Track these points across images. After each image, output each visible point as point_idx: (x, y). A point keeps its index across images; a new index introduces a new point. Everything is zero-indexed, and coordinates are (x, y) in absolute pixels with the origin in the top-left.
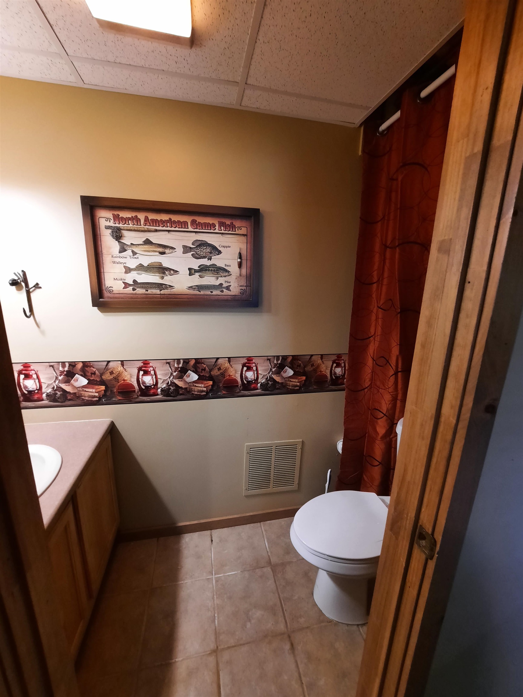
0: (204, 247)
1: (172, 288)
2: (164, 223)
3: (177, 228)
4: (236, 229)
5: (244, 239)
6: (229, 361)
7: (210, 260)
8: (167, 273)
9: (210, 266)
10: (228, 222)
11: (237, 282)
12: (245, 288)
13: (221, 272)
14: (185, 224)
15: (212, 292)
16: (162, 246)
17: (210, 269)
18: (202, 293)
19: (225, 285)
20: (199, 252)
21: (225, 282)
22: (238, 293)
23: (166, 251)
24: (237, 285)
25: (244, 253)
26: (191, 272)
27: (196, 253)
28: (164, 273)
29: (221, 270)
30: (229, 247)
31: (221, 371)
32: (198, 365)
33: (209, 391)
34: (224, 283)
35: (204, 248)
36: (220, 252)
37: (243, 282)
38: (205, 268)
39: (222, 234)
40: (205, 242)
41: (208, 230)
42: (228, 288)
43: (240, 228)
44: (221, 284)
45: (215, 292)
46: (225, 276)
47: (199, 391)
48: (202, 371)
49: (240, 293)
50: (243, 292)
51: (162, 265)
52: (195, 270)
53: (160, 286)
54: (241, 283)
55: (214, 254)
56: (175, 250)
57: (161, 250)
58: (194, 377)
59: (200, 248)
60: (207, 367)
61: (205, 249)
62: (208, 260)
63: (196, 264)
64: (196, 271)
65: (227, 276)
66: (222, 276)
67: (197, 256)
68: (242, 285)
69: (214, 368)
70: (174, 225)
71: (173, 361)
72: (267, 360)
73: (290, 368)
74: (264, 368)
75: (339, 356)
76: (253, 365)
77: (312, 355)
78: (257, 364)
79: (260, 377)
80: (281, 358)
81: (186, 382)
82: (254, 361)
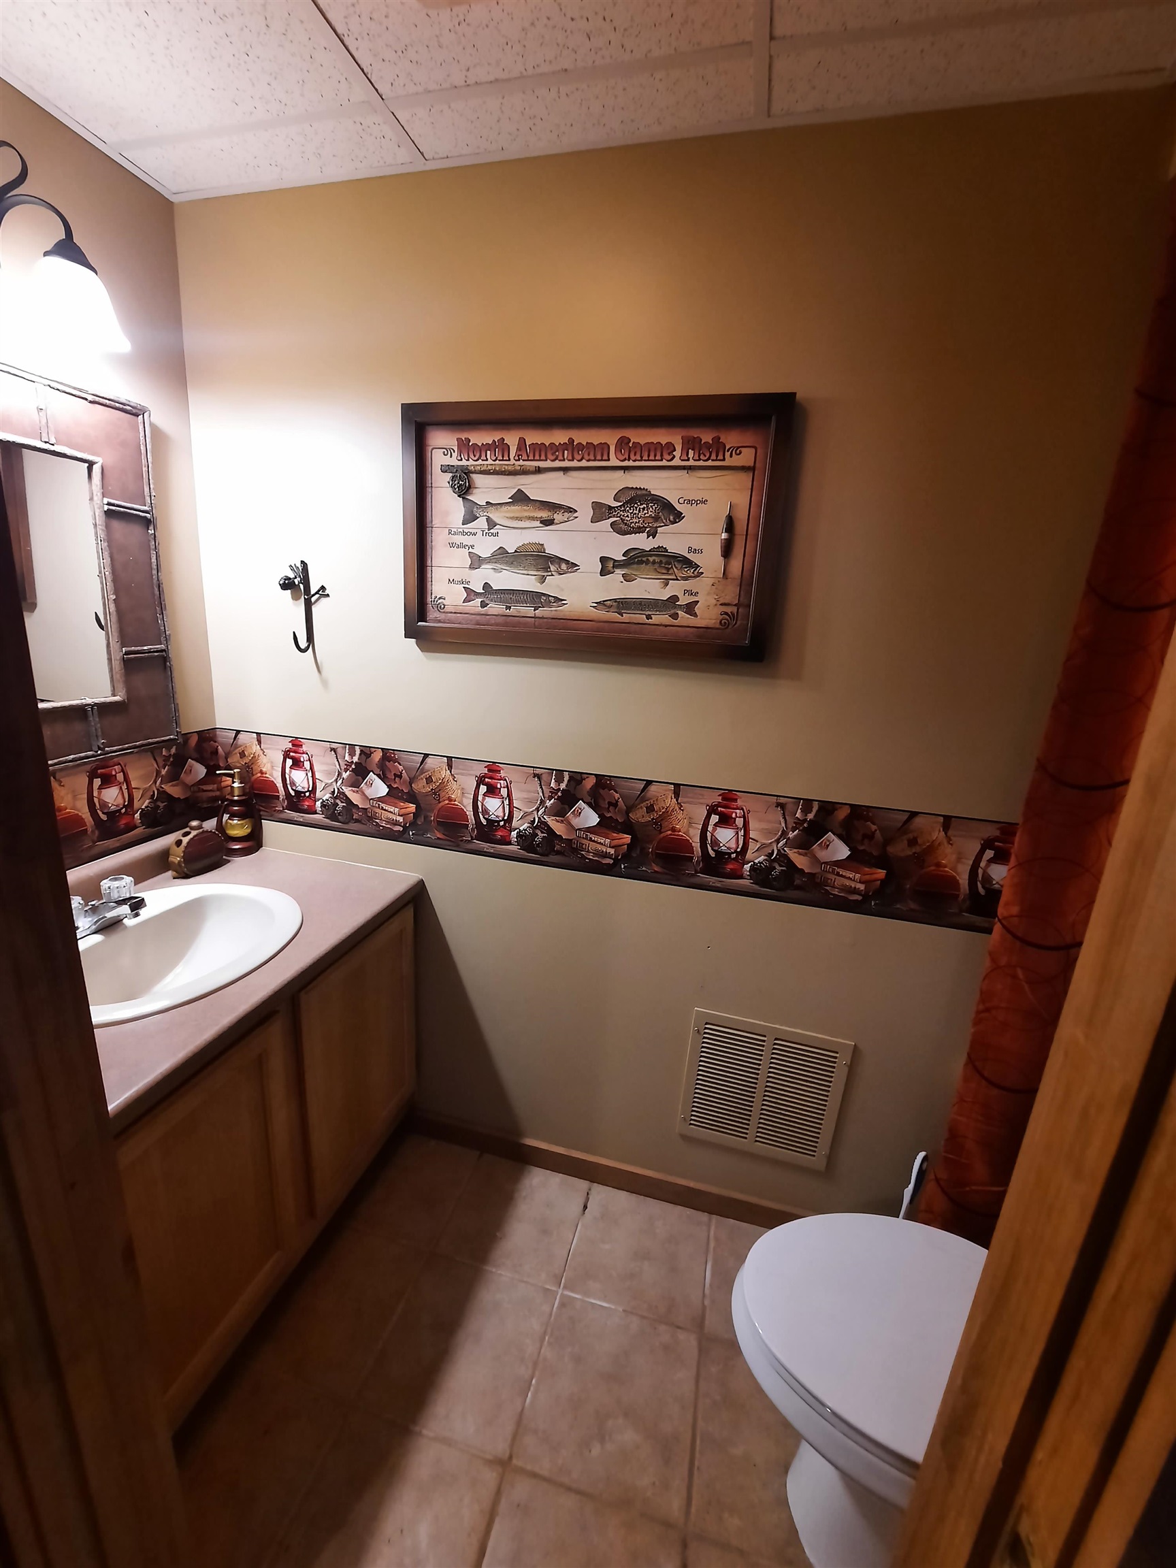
0: (641, 504)
1: (560, 603)
2: (558, 450)
3: (584, 460)
4: (728, 454)
5: (746, 479)
6: (677, 794)
7: (654, 538)
8: (552, 568)
9: (650, 551)
10: (707, 437)
11: (714, 593)
12: (735, 609)
13: (676, 568)
14: (601, 450)
15: (649, 617)
16: (548, 506)
17: (651, 559)
18: (626, 617)
19: (684, 600)
20: (628, 516)
21: (686, 591)
22: (714, 621)
23: (556, 516)
24: (714, 602)
25: (741, 516)
26: (607, 566)
27: (621, 519)
28: (547, 569)
29: (675, 563)
30: (704, 502)
31: (655, 815)
32: (601, 791)
34: (680, 595)
35: (642, 507)
36: (678, 516)
37: (731, 593)
38: (639, 557)
39: (690, 468)
40: (644, 492)
41: (655, 460)
42: (690, 608)
43: (737, 450)
44: (674, 598)
45: (657, 618)
46: (686, 579)
47: (597, 853)
48: (609, 808)
49: (721, 622)
50: (727, 620)
51: (544, 550)
52: (615, 561)
53: (535, 598)
54: (726, 595)
55: (664, 521)
56: (575, 515)
57: (545, 514)
58: (591, 818)
59: (633, 507)
60: (621, 799)
61: (644, 509)
62: (648, 537)
63: (618, 546)
64: (617, 565)
65: (691, 577)
66: (679, 578)
67: (622, 526)
68: (726, 602)
69: (639, 804)
70: (579, 453)
71: (548, 773)
72: (777, 807)
73: (840, 837)
74: (764, 826)
75: (1008, 830)
76: (736, 814)
77: (914, 814)
78: (749, 811)
79: (752, 847)
80: (816, 807)
81: (572, 826)
82: (739, 803)
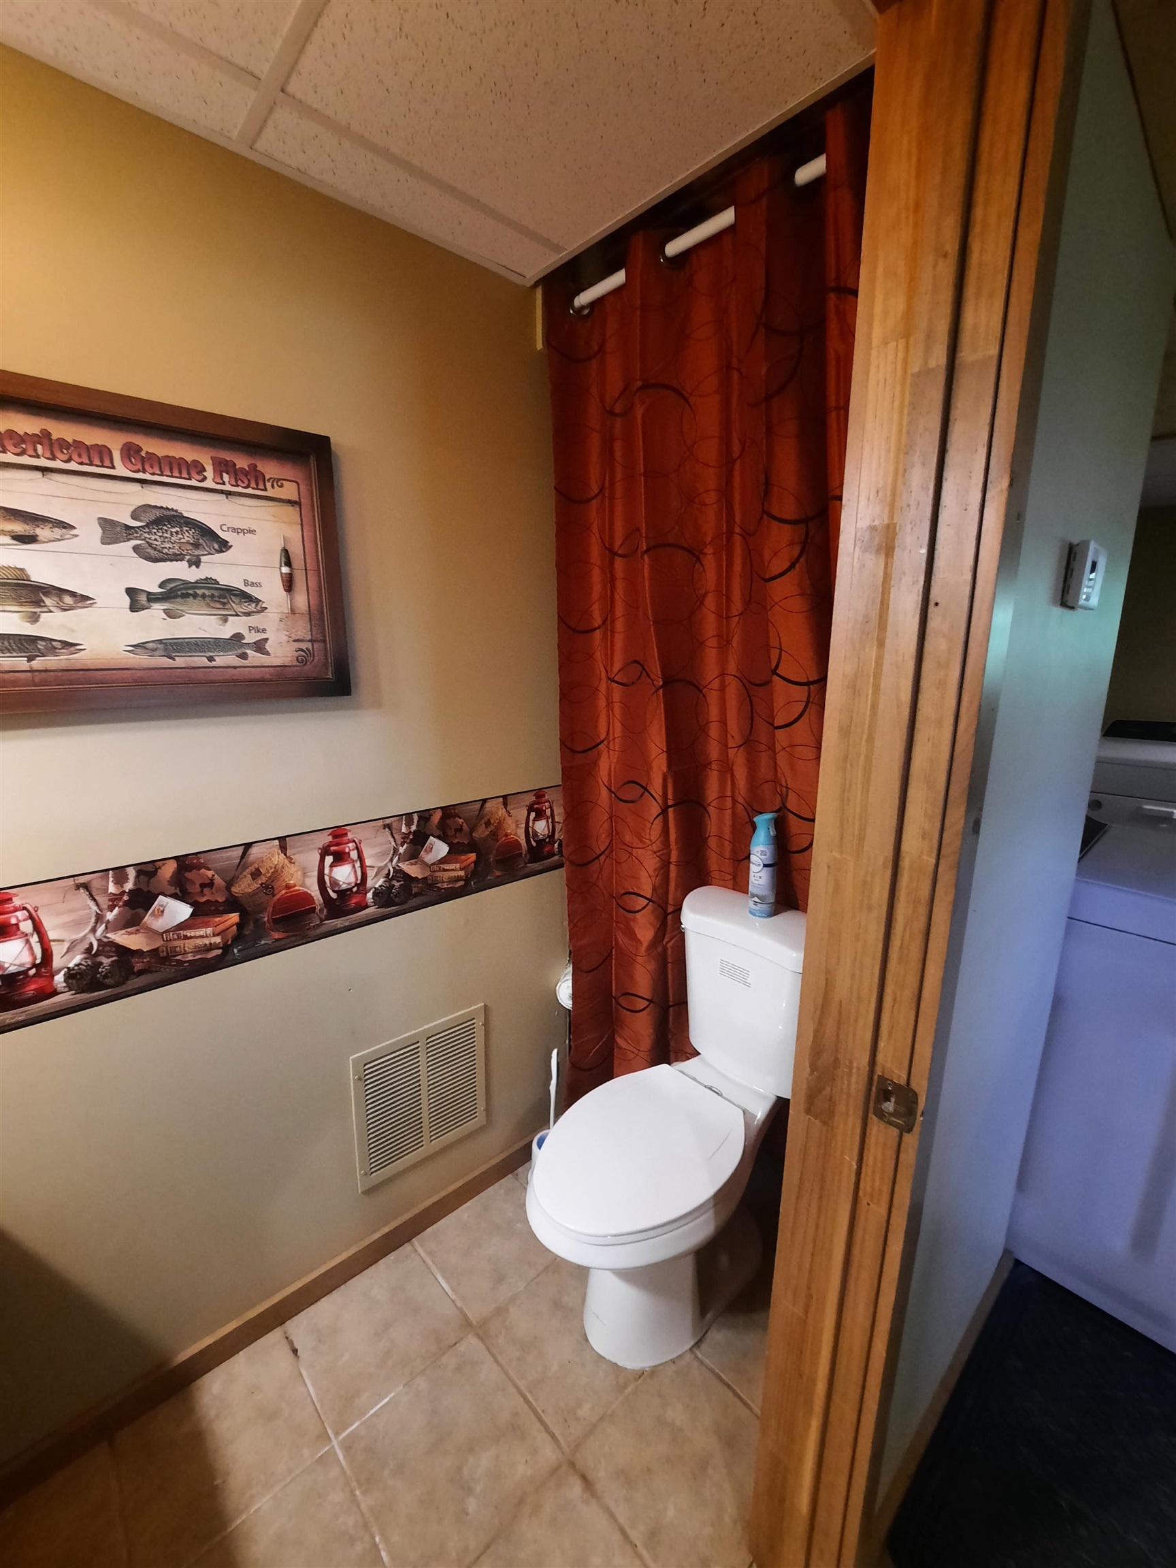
0: (172, 527)
1: (72, 649)
2: (23, 441)
3: (73, 462)
4: (269, 485)
5: (292, 512)
6: (283, 848)
7: (197, 567)
8: (48, 601)
9: (196, 582)
10: (242, 462)
11: (284, 630)
12: (309, 645)
13: (234, 602)
14: (103, 453)
15: (211, 659)
16: (23, 516)
17: (200, 592)
18: (180, 661)
19: (250, 638)
20: (156, 540)
21: (251, 629)
22: (290, 659)
23: (38, 531)
24: (286, 638)
25: (296, 551)
26: (137, 599)
27: (148, 542)
28: (38, 603)
29: (232, 597)
30: (252, 532)
31: (263, 879)
32: (187, 875)
33: (230, 942)
34: (245, 632)
35: (174, 530)
36: (224, 546)
37: (302, 629)
38: (181, 589)
39: (229, 494)
40: (173, 513)
41: (181, 478)
42: (260, 646)
43: (277, 482)
44: (238, 637)
45: (222, 660)
46: (248, 614)
47: (199, 949)
48: (202, 891)
49: (297, 659)
50: (304, 656)
51: (28, 576)
52: (149, 594)
53: (26, 644)
54: (297, 631)
55: (207, 549)
56: (74, 532)
57: (19, 528)
58: (180, 911)
59: (161, 529)
60: (216, 876)
61: (177, 533)
62: (190, 566)
63: (151, 577)
64: (152, 598)
65: (254, 612)
66: (239, 614)
67: (152, 552)
68: (299, 638)
69: (242, 873)
70: (63, 452)
71: (101, 877)
72: (384, 829)
73: (439, 837)
74: (377, 850)
75: (539, 794)
76: (349, 847)
77: (484, 801)
78: (360, 842)
79: (371, 873)
80: (416, 817)
81: (155, 932)
82: (350, 836)
